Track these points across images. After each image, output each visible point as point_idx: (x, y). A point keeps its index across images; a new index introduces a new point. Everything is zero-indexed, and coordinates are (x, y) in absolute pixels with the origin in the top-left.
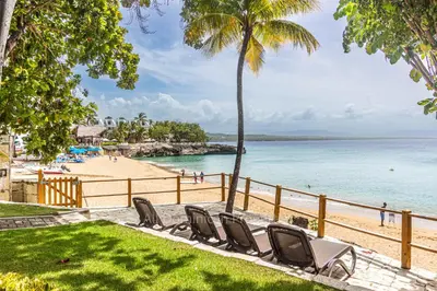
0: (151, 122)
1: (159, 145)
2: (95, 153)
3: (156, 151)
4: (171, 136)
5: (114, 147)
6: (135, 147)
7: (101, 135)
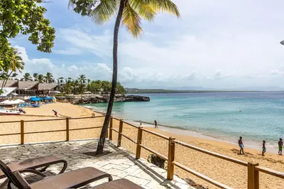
0: (89, 81)
1: (94, 96)
2: (50, 101)
3: (92, 99)
4: (102, 90)
5: (64, 97)
6: (78, 97)
7: (55, 89)
